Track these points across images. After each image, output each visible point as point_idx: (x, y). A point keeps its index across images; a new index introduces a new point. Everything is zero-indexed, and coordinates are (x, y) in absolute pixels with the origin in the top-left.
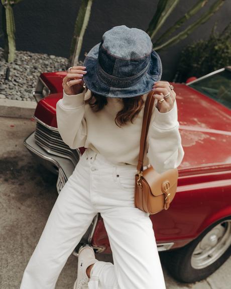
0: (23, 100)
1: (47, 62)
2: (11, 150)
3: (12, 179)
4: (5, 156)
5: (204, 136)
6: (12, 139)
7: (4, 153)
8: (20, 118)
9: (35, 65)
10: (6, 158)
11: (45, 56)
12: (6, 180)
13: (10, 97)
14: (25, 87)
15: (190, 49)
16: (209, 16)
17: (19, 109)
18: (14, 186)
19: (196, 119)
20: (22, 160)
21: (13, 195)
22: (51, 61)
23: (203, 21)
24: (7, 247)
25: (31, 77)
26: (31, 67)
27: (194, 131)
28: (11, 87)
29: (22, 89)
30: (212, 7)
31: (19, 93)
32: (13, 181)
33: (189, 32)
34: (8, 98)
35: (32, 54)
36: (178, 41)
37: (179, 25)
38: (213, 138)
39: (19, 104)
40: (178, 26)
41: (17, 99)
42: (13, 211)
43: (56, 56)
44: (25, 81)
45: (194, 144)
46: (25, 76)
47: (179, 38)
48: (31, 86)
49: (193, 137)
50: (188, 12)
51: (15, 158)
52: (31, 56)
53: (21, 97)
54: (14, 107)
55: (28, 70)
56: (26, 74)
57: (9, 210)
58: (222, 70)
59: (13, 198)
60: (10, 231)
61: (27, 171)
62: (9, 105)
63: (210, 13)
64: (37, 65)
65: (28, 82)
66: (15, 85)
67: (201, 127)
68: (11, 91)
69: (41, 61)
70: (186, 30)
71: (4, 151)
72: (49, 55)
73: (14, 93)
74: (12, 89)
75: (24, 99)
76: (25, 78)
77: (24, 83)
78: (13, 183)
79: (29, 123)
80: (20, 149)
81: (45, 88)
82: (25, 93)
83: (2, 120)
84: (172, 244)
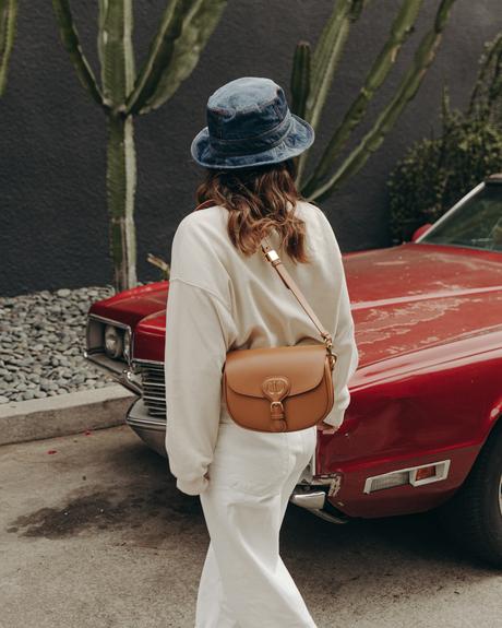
0: (49, 395)
1: (57, 308)
2: (78, 486)
3: (114, 523)
4: (74, 497)
5: (458, 302)
6: (67, 471)
7: (68, 495)
8: (59, 435)
9: (31, 321)
10: (79, 500)
11: (45, 294)
12: (103, 528)
13: (18, 397)
14: (38, 369)
15: (404, 170)
16: (418, 78)
17: (51, 414)
18: (124, 532)
19: (439, 283)
20: (113, 495)
21: (132, 542)
22: (66, 303)
23: (410, 93)
24: (167, 599)
25: (40, 347)
26: (25, 329)
27: (440, 298)
28: (9, 378)
29: (36, 376)
30: (419, 56)
31: (32, 385)
32: (117, 525)
33: (385, 129)
34: (14, 400)
35: (11, 301)
36: (367, 157)
37: (355, 118)
38: (476, 301)
39: (45, 404)
40: (354, 122)
41: (35, 397)
42: (146, 559)
43: (72, 289)
44: (32, 360)
45: (443, 314)
46: (24, 349)
47: (365, 148)
48: (50, 364)
49: (438, 306)
50: (366, 84)
51: (95, 495)
52: (10, 306)
53: (42, 390)
54: (39, 412)
55: (24, 335)
56: (25, 345)
57: (139, 561)
59: (135, 545)
60: (159, 581)
61: (133, 506)
62: (27, 412)
63: (418, 70)
64: (36, 320)
65: (38, 360)
66: (14, 371)
67: (451, 290)
68: (13, 385)
69: (42, 310)
70: (377, 127)
71: (64, 492)
72: (52, 291)
73: (22, 387)
74: (12, 381)
75: (52, 393)
76: (28, 353)
77: (32, 364)
78: (120, 528)
79: (83, 439)
80: (97, 482)
81: (111, 332)
82: (46, 382)
83: (21, 449)
84: (447, 463)
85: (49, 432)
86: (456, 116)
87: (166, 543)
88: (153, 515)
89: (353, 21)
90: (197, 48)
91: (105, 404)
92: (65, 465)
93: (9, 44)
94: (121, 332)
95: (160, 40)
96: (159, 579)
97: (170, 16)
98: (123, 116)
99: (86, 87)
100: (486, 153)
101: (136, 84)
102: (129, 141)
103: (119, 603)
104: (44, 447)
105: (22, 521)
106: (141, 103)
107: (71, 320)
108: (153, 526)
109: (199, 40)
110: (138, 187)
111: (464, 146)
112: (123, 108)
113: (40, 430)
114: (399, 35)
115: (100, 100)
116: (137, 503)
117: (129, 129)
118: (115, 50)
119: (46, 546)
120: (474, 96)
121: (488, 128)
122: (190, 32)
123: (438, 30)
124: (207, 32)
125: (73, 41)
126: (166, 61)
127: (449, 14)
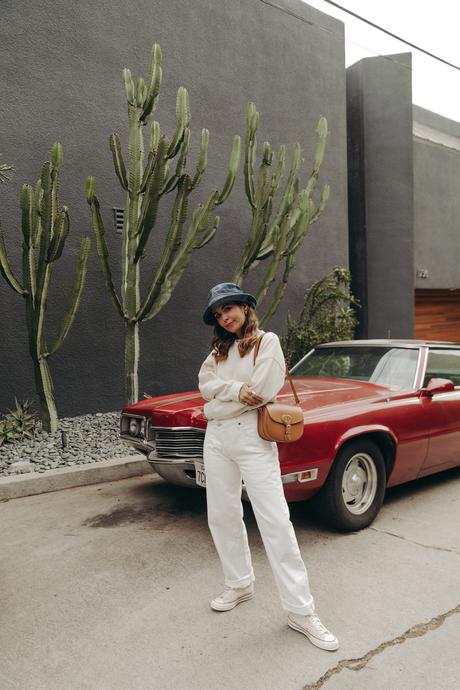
0: (96, 461)
1: (96, 422)
2: (116, 504)
3: (138, 520)
4: (115, 509)
5: (312, 396)
6: (109, 497)
7: (112, 508)
8: (102, 481)
9: (83, 428)
10: (117, 510)
11: (89, 416)
12: (132, 522)
13: (80, 462)
14: (89, 449)
16: (277, 304)
17: (98, 470)
18: (144, 523)
20: (135, 507)
21: (149, 528)
22: (101, 419)
23: (273, 311)
24: (172, 552)
25: (90, 439)
26: (80, 431)
27: (302, 395)
28: (75, 454)
29: (89, 453)
30: (276, 294)
31: (88, 457)
32: (140, 520)
34: (79, 464)
35: (71, 419)
38: (321, 395)
39: (94, 465)
41: (90, 462)
42: (158, 535)
43: (103, 413)
44: (86, 445)
45: (305, 401)
48: (96, 447)
51: (126, 508)
53: (93, 459)
55: (80, 434)
56: (82, 439)
57: (154, 536)
58: (313, 350)
59: (151, 529)
62: (86, 470)
63: (277, 300)
64: (86, 427)
65: (89, 445)
67: (307, 391)
68: (77, 457)
69: (88, 423)
71: (109, 507)
72: (93, 414)
73: (82, 458)
74: (77, 455)
75: (98, 460)
76: (84, 442)
77: (86, 447)
79: (115, 483)
80: (126, 502)
81: (133, 422)
82: (94, 455)
83: (83, 489)
84: (316, 470)
85: (96, 480)
86: (294, 324)
87: (167, 528)
88: (158, 515)
89: (244, 278)
90: (170, 291)
91: (126, 465)
92: (107, 495)
93: (82, 286)
94: (139, 421)
95: (154, 285)
96: (166, 544)
97: (159, 273)
98: (134, 322)
99: (116, 308)
100: (310, 340)
101: (141, 307)
102: (136, 335)
103: (147, 555)
104: (96, 488)
105: (89, 520)
106: (143, 316)
107: (104, 427)
108: (159, 520)
109: (171, 286)
110: (140, 358)
111: (300, 337)
112: (134, 318)
113: (93, 479)
114: (267, 282)
115: (123, 315)
116: (149, 510)
117: (136, 329)
118: (131, 291)
119: (103, 531)
120: (302, 314)
121: (310, 329)
122: (168, 283)
123: (285, 282)
124: (175, 283)
125: (112, 286)
126: (157, 295)
127: (290, 274)
